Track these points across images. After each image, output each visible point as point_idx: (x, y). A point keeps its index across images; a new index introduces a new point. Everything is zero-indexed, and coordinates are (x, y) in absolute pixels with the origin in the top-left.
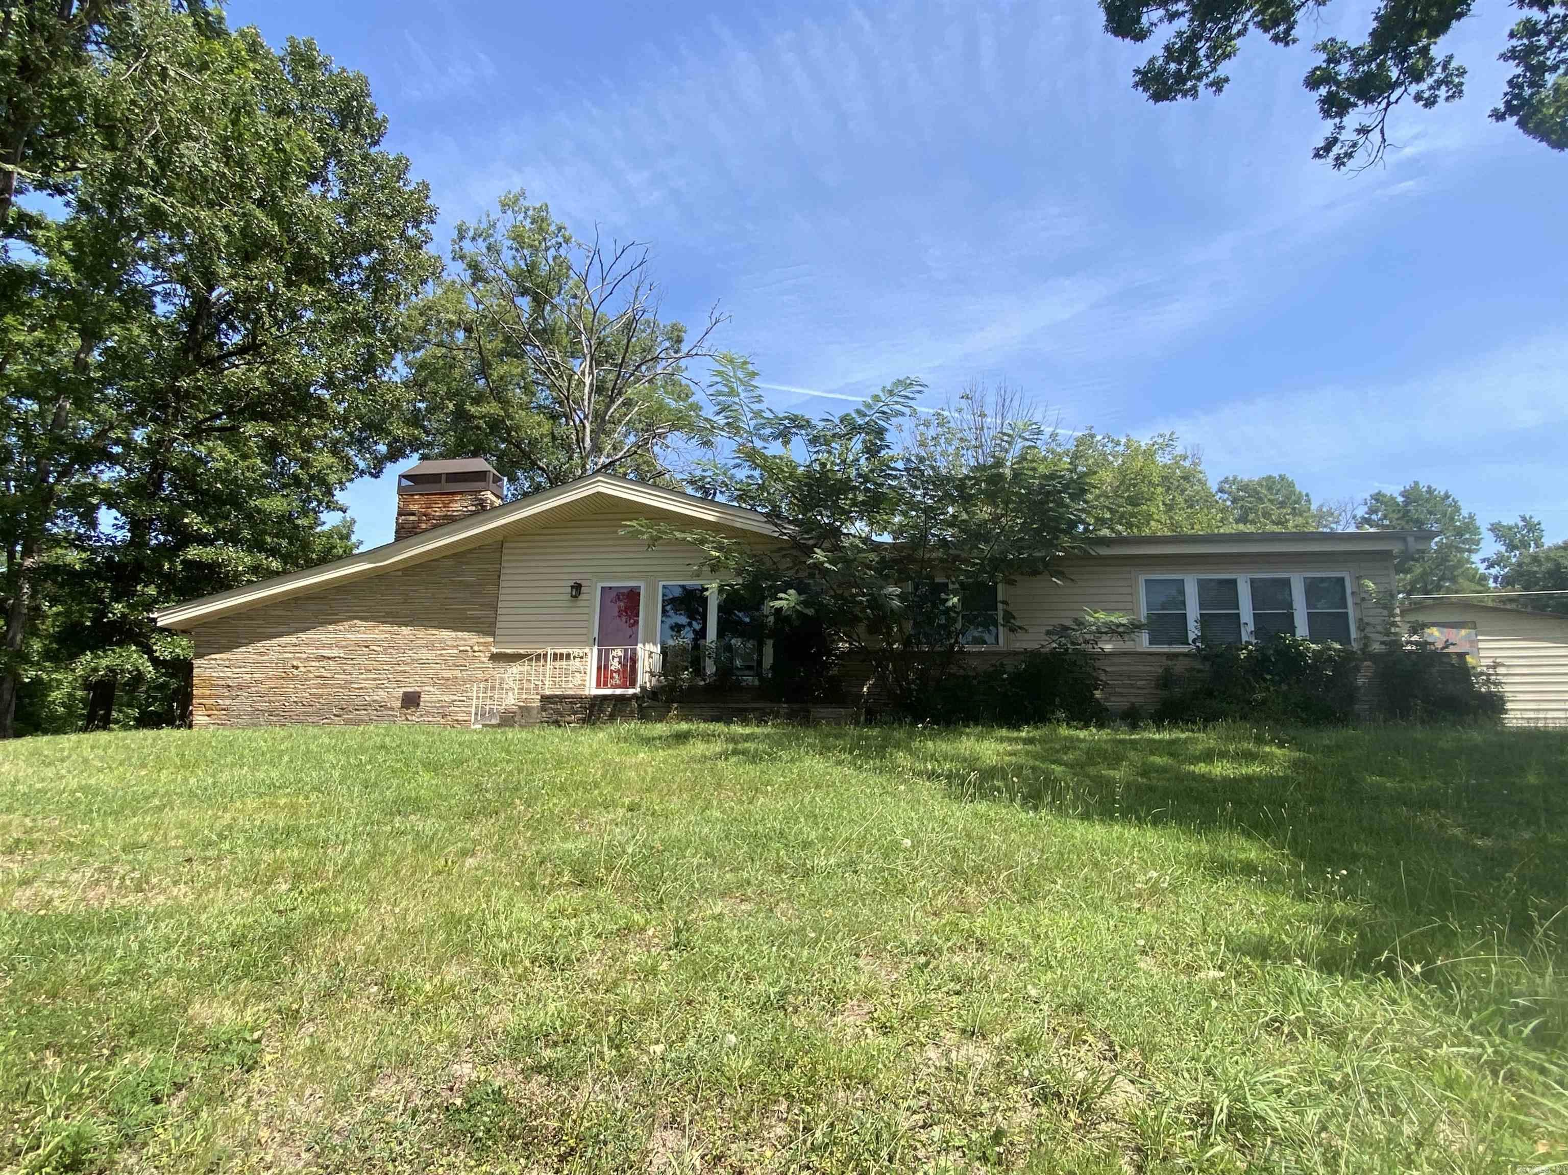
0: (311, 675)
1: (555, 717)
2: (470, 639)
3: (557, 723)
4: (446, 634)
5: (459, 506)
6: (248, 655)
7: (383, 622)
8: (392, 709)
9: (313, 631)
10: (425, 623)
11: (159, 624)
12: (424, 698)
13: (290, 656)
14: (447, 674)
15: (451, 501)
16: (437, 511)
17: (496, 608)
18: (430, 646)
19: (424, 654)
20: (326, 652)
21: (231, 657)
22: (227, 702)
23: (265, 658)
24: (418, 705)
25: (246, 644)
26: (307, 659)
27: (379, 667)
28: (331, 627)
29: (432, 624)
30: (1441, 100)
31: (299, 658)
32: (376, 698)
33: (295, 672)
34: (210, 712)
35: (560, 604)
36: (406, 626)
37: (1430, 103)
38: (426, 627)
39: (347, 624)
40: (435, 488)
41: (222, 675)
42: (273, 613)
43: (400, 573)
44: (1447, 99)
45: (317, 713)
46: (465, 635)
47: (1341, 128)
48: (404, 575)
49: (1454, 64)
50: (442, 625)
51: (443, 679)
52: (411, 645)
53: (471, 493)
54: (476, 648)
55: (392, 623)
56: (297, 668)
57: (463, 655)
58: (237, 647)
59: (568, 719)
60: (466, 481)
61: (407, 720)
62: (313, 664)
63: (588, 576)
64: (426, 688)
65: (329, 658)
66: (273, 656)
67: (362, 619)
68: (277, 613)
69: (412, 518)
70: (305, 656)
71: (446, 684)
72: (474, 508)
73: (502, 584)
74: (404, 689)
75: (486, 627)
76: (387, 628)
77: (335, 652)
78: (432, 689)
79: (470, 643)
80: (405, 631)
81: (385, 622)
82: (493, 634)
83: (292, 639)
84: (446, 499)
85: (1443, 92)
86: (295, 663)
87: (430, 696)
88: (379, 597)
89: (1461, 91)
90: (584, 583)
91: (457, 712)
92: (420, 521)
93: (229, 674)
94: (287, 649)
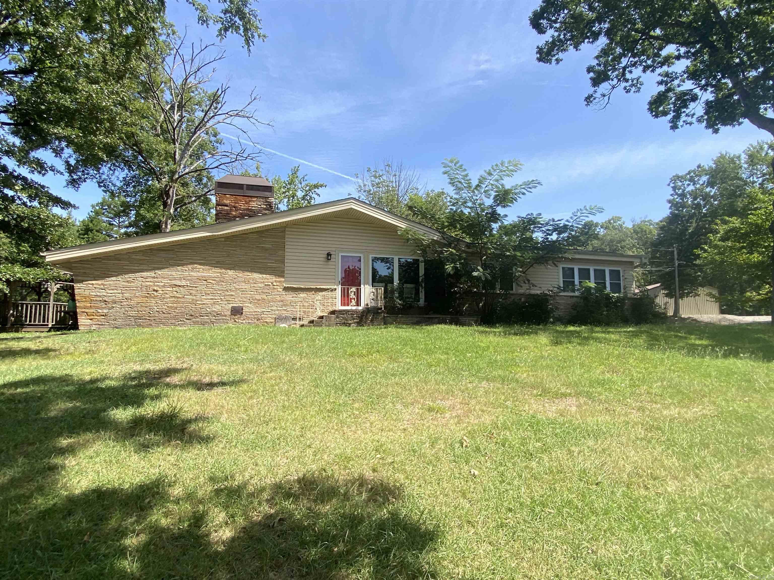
0: (167, 296)
1: (343, 321)
2: (270, 279)
3: (345, 324)
4: (256, 276)
5: (255, 204)
6: (118, 282)
7: (215, 267)
8: (226, 316)
9: (166, 270)
10: (242, 269)
11: (47, 260)
12: (245, 310)
13: (151, 284)
14: (258, 297)
15: (250, 201)
16: (242, 205)
17: (283, 262)
18: (247, 282)
19: (244, 286)
20: (178, 283)
21: (105, 283)
22: (105, 311)
23: (132, 284)
24: (242, 313)
25: (116, 276)
26: (164, 286)
27: (215, 292)
28: (179, 268)
29: (246, 269)
30: (632, 92)
31: (158, 286)
32: (214, 309)
33: (155, 293)
34: (92, 317)
35: (321, 263)
36: (231, 270)
37: (628, 91)
38: (244, 271)
39: (190, 267)
40: (240, 192)
41: (98, 294)
42: (134, 257)
43: (223, 239)
44: (634, 92)
45: (174, 318)
46: (268, 276)
47: (595, 92)
48: (225, 241)
49: (640, 80)
50: (253, 270)
51: (256, 299)
52: (234, 280)
53: (262, 198)
54: (275, 284)
55: (221, 268)
56: (157, 291)
57: (267, 287)
58: (109, 277)
59: (350, 322)
60: (259, 190)
61: (235, 321)
62: (169, 289)
63: (334, 249)
64: (246, 305)
65: (180, 286)
66: (138, 284)
67: (200, 264)
68: (138, 257)
69: (226, 208)
70: (162, 284)
71: (257, 302)
72: (265, 207)
73: (286, 250)
74: (232, 305)
75: (280, 273)
76: (218, 270)
77: (183, 283)
78: (249, 305)
79: (271, 281)
80: (231, 272)
81: (217, 267)
82: (283, 277)
83: (152, 274)
84: (248, 199)
85: (633, 89)
86: (155, 288)
87: (249, 308)
88: (211, 252)
89: (639, 90)
90: (332, 253)
91: (266, 318)
92: (231, 210)
93: (105, 294)
94: (147, 280)
